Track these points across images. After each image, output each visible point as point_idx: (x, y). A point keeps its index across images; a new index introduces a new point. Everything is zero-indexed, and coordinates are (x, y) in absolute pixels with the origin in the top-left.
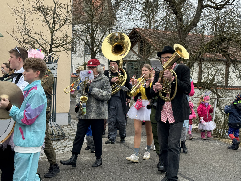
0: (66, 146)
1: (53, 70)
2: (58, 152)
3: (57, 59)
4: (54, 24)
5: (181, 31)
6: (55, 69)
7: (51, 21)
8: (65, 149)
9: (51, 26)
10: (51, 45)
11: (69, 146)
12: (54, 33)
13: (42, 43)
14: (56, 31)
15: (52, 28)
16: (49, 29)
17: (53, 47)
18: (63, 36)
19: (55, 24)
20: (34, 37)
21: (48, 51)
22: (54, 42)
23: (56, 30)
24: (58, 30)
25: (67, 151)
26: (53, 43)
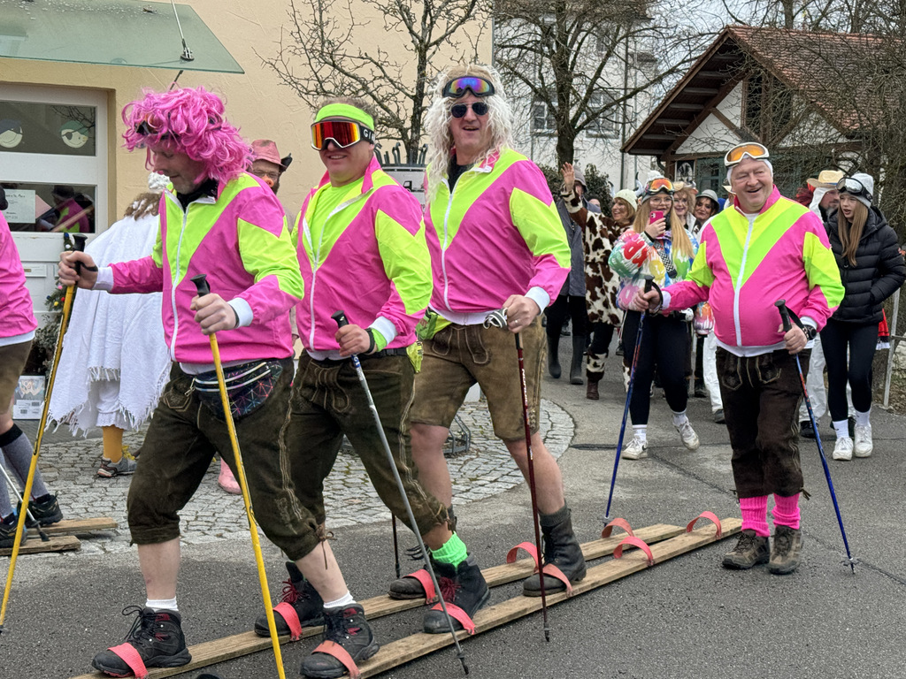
0: (475, 480)
7: (418, 10)
8: (475, 490)
9: (417, 28)
10: (418, 99)
11: (489, 478)
12: (429, 53)
14: (434, 47)
15: (420, 34)
16: (410, 38)
19: (431, 19)
20: (357, 72)
22: (427, 89)
23: (437, 43)
24: (444, 42)
25: (481, 496)
26: (425, 91)
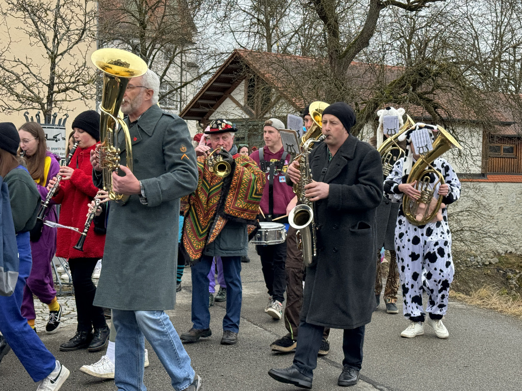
1: (56, 141)
2: (68, 321)
3: (65, 117)
4: (56, 39)
5: (334, 56)
6: (61, 139)
7: (50, 35)
9: (50, 45)
10: (51, 86)
12: (57, 60)
13: (29, 82)
14: (61, 56)
15: (51, 49)
16: (45, 51)
17: (55, 92)
18: (76, 66)
19: (58, 40)
20: (13, 69)
21: (45, 101)
22: (56, 80)
23: (62, 54)
24: (67, 53)
26: (55, 82)
